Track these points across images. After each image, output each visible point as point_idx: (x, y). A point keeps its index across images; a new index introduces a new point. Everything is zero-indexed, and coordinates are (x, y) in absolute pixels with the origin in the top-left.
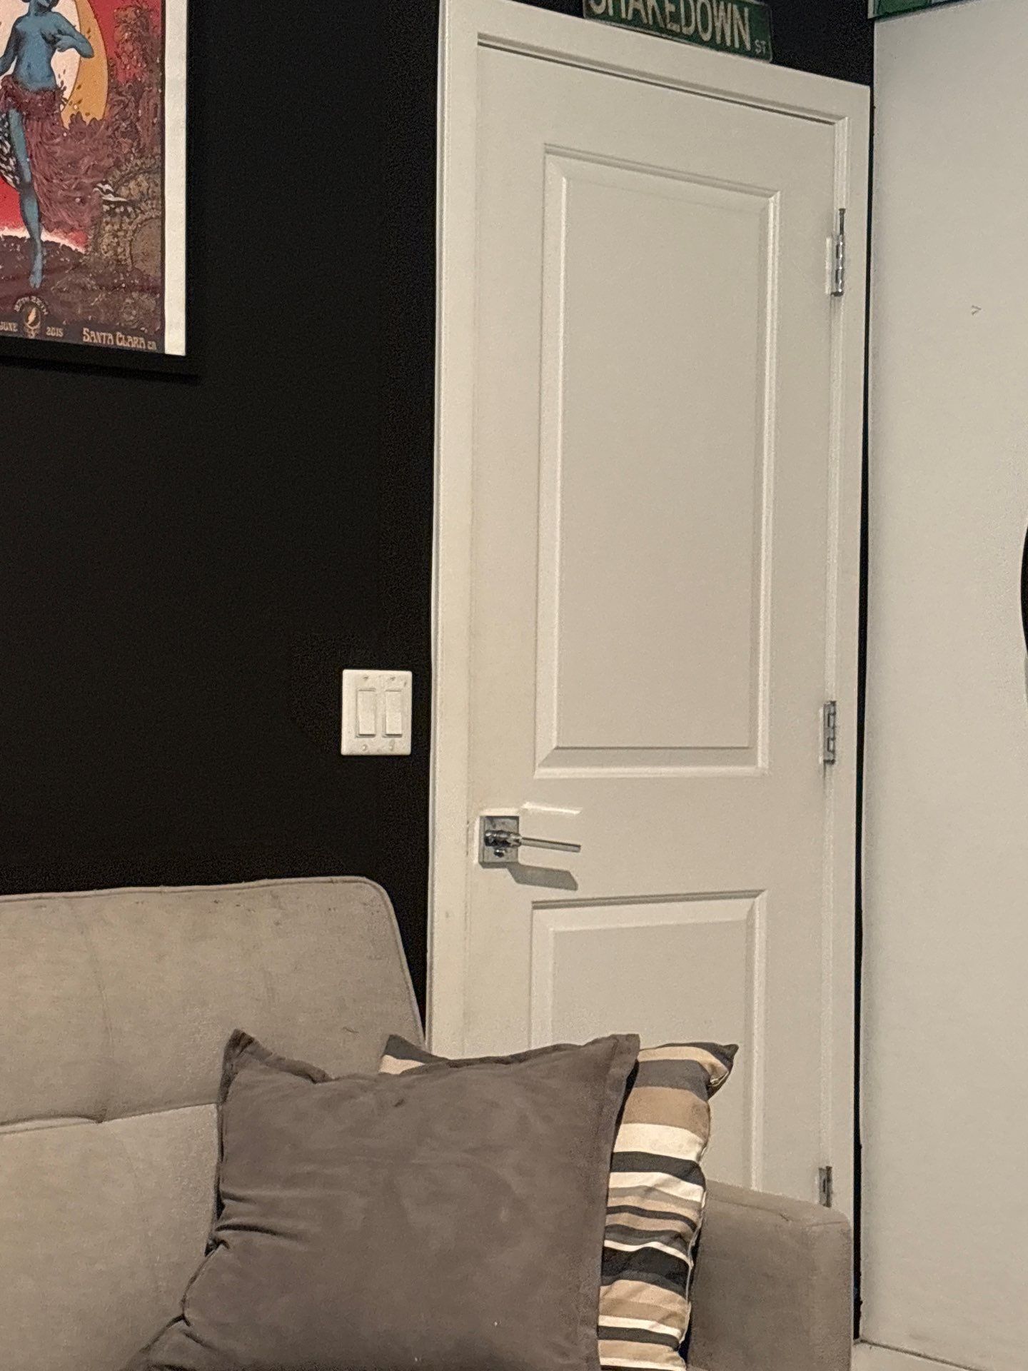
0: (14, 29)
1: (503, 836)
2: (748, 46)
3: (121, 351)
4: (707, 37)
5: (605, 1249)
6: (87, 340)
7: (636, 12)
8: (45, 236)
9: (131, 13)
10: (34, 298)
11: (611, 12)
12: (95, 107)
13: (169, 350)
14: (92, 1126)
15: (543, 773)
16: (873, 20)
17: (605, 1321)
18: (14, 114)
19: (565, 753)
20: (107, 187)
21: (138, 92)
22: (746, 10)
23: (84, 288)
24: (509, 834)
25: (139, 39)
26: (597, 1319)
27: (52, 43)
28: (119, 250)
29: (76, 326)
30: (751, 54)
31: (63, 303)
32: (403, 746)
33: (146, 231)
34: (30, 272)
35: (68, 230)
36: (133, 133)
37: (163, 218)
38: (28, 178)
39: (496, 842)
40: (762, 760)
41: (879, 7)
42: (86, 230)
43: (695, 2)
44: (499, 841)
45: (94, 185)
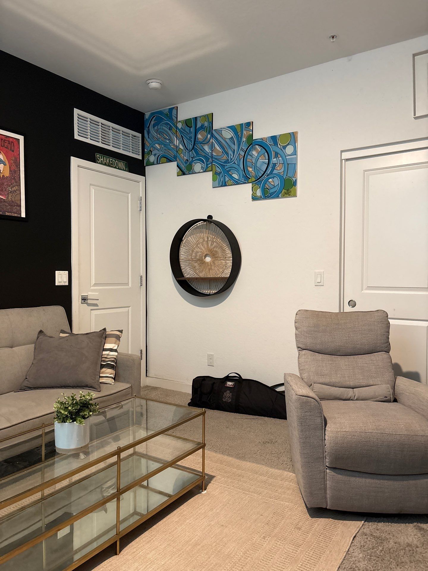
1: (85, 299)
2: (125, 169)
3: (13, 216)
4: (117, 167)
5: (101, 364)
6: (6, 214)
7: (105, 163)
9: (13, 158)
11: (101, 163)
12: (7, 174)
13: (22, 216)
14: (10, 349)
15: (92, 288)
16: (145, 166)
17: (101, 375)
19: (95, 285)
20: (10, 188)
21: (15, 172)
22: (124, 163)
23: (6, 205)
24: (86, 298)
25: (15, 163)
26: (100, 375)
28: (12, 199)
29: (4, 212)
30: (125, 171)
32: (67, 284)
33: (17, 196)
35: (2, 195)
36: (14, 179)
37: (20, 194)
39: (84, 300)
40: (130, 285)
41: (146, 164)
42: (6, 195)
43: (115, 162)
44: (84, 299)
45: (7, 188)
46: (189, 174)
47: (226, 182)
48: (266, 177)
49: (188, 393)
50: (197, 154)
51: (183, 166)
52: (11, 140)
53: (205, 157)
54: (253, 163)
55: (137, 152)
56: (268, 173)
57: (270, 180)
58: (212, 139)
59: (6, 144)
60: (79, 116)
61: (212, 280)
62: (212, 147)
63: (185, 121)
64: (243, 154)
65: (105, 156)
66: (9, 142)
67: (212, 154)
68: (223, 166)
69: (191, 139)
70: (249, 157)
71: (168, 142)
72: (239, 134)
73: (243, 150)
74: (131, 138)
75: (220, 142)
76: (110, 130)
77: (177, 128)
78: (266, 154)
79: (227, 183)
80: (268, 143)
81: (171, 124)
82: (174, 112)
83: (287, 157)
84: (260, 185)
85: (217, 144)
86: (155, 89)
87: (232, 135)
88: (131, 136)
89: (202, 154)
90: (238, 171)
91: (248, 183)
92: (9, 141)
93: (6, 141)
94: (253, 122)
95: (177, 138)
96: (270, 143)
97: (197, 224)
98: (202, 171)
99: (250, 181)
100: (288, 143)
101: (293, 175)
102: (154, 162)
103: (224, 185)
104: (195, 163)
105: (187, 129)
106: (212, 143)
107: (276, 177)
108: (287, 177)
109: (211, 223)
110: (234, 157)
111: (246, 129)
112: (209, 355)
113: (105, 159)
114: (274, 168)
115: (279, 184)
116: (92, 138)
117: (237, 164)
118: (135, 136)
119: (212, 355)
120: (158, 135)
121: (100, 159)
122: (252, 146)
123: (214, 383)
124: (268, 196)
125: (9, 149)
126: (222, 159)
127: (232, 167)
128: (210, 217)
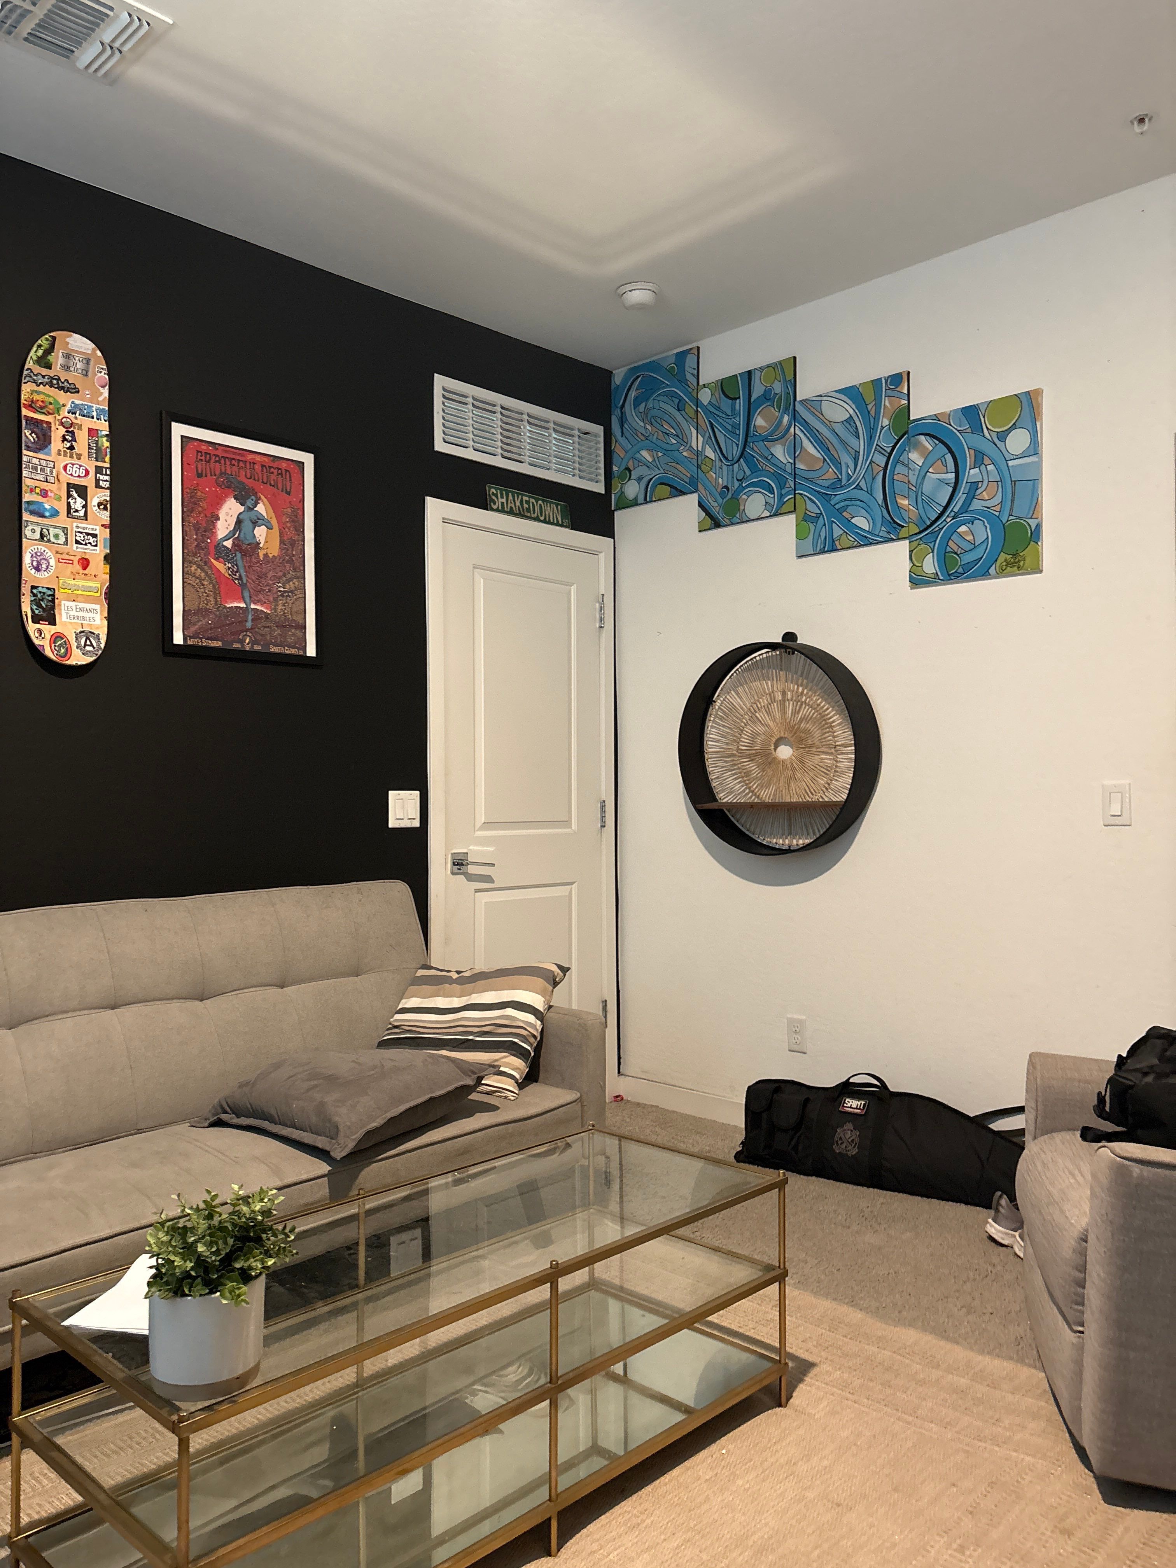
0: (238, 518)
1: (461, 861)
2: (560, 523)
3: (287, 655)
4: (542, 518)
6: (272, 650)
7: (511, 508)
8: (253, 606)
9: (289, 510)
10: (248, 633)
11: (500, 508)
12: (274, 550)
13: (308, 654)
14: (279, 990)
15: (478, 834)
16: (614, 511)
18: (238, 555)
19: (487, 825)
20: (280, 585)
21: (293, 544)
22: (559, 507)
23: (270, 628)
24: (463, 860)
25: (293, 521)
27: (255, 524)
28: (286, 611)
29: (267, 645)
30: (562, 526)
31: (261, 635)
32: (416, 824)
33: (298, 603)
34: (246, 621)
35: (263, 603)
36: (291, 561)
37: (305, 598)
38: (245, 581)
39: (458, 865)
40: (574, 826)
41: (616, 505)
42: (271, 603)
43: (537, 503)
44: (459, 863)
45: (274, 584)
46: (732, 524)
47: (833, 541)
48: (948, 520)
49: (736, 1127)
50: (755, 469)
51: (715, 504)
52: (284, 465)
53: (777, 477)
54: (910, 486)
55: (590, 473)
56: (956, 510)
57: (963, 529)
58: (795, 425)
59: (273, 477)
60: (447, 394)
61: (796, 809)
62: (795, 449)
63: (719, 385)
64: (881, 460)
65: (511, 492)
66: (280, 471)
67: (795, 467)
68: (825, 498)
69: (738, 433)
70: (899, 469)
71: (674, 442)
72: (869, 407)
73: (883, 452)
74: (576, 439)
75: (817, 433)
76: (522, 421)
77: (697, 402)
78: (949, 457)
79: (837, 542)
80: (954, 427)
81: (684, 396)
82: (690, 361)
83: (1009, 462)
84: (932, 545)
85: (809, 438)
86: (641, 307)
87: (851, 411)
88: (576, 433)
89: (767, 468)
90: (868, 509)
91: (899, 539)
92: (279, 469)
93: (272, 470)
94: (909, 373)
95: (697, 430)
96: (960, 426)
97: (755, 657)
98: (768, 514)
99: (903, 532)
100: (1014, 424)
101: (1029, 510)
102: (636, 499)
103: (831, 549)
104: (748, 494)
105: (726, 404)
106: (794, 436)
107: (981, 520)
108: (1011, 518)
109: (793, 653)
110: (857, 471)
111: (890, 393)
112: (791, 1022)
113: (510, 497)
114: (972, 495)
115: (988, 538)
116: (477, 446)
117: (866, 490)
118: (586, 433)
119: (801, 1022)
120: (648, 427)
121: (498, 499)
122: (908, 438)
123: (807, 1100)
124: (956, 574)
125: (280, 488)
126: (823, 478)
127: (851, 499)
128: (790, 637)
